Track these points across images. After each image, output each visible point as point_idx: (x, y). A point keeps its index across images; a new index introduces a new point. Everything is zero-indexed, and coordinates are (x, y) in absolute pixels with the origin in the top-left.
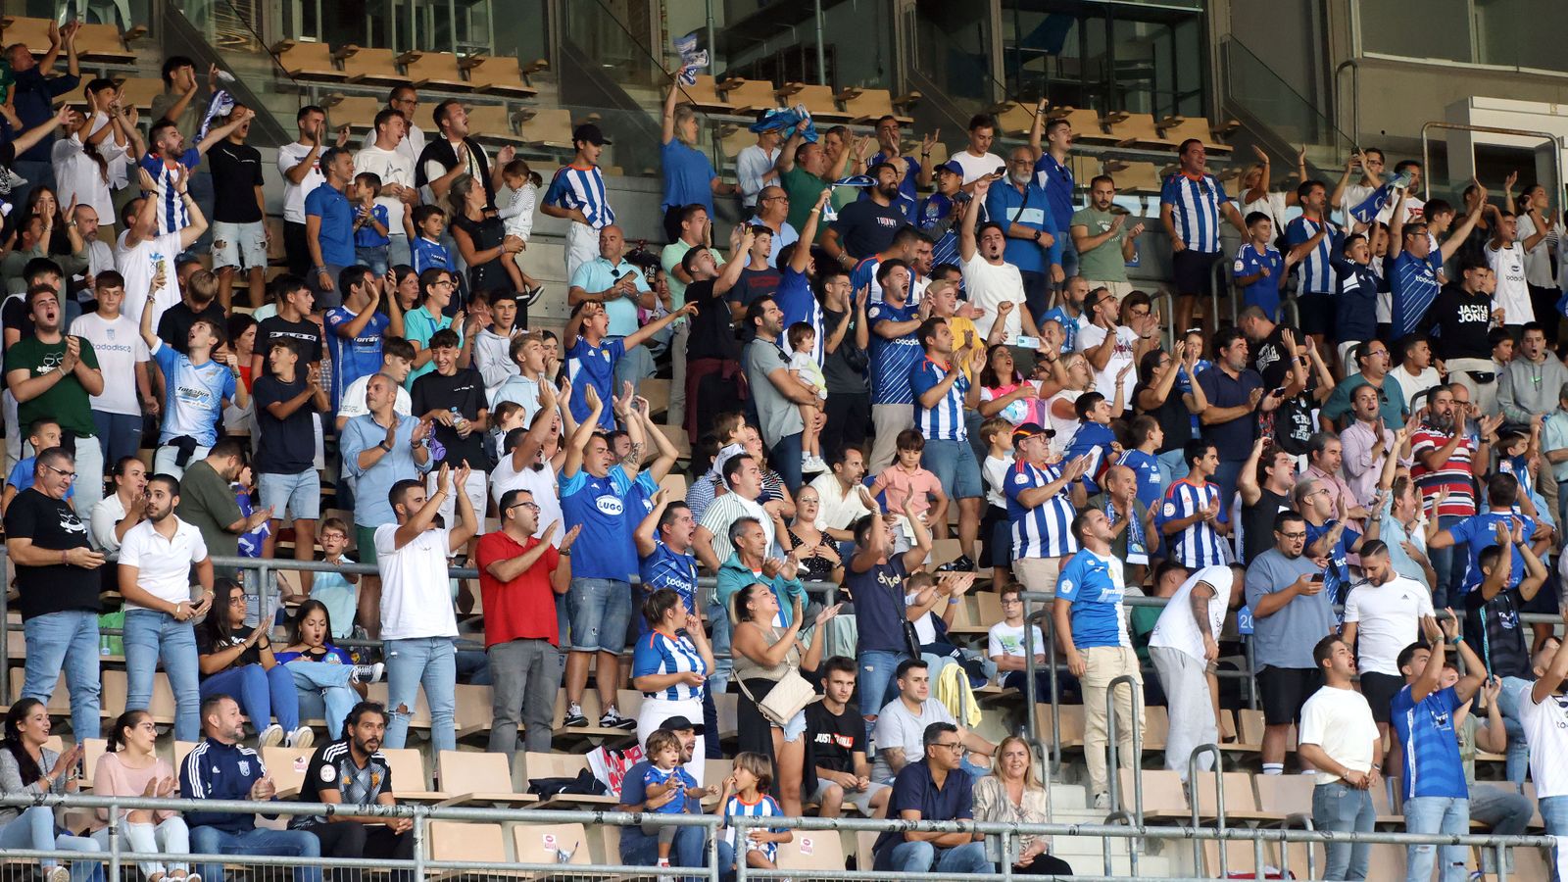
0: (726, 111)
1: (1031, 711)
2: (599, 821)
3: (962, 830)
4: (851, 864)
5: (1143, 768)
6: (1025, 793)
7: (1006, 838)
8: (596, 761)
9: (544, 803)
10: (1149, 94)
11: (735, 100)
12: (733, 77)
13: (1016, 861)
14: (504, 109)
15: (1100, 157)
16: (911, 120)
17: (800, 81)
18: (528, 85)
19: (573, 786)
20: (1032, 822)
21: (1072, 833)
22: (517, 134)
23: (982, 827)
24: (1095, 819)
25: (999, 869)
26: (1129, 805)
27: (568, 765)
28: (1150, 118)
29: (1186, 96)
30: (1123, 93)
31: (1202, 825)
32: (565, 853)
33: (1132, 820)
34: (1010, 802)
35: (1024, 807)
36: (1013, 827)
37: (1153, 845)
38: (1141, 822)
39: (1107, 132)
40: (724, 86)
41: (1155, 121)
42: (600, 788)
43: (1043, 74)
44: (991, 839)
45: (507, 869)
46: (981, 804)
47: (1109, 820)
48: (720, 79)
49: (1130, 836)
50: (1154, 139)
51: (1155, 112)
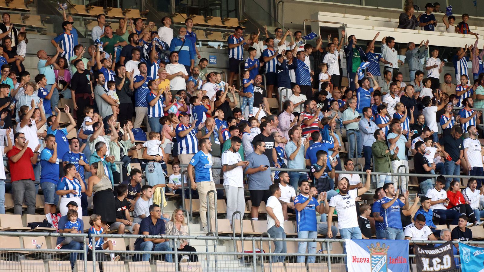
0: (89, 16)
1: (183, 201)
2: (50, 235)
3: (162, 238)
4: (128, 248)
5: (218, 218)
6: (182, 226)
7: (176, 240)
8: (48, 217)
9: (32, 230)
10: (219, 11)
11: (92, 13)
12: (91, 5)
13: (179, 247)
14: (20, 15)
15: (205, 30)
16: (146, 19)
17: (112, 7)
18: (27, 8)
19: (41, 225)
20: (184, 235)
21: (196, 239)
22: (24, 23)
23: (168, 237)
24: (203, 234)
25: (173, 250)
26: (214, 230)
27: (40, 218)
28: (220, 18)
29: (231, 11)
30: (211, 10)
31: (236, 236)
32: (39, 245)
33: (214, 235)
34: (177, 229)
35: (181, 231)
36: (178, 237)
37: (221, 242)
38: (217, 235)
39: (207, 22)
40: (88, 8)
41: (222, 19)
42: (50, 225)
43: (186, 5)
44: (171, 241)
45: (21, 251)
46: (168, 230)
47: (208, 235)
48: (87, 6)
49: (214, 240)
50: (221, 25)
51: (221, 16)
